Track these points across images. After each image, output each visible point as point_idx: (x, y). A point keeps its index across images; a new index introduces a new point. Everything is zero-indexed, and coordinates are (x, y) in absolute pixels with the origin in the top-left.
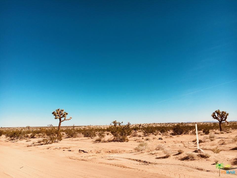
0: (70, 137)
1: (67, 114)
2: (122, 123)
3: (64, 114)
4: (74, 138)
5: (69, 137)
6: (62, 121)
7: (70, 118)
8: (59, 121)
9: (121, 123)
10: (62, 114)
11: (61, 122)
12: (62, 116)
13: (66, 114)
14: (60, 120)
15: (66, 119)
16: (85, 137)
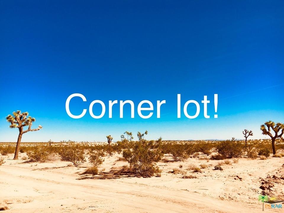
0: (34, 162)
1: (33, 120)
2: (146, 133)
3: (28, 121)
4: (42, 162)
5: (31, 161)
6: (24, 132)
7: (39, 128)
8: (19, 133)
9: (143, 135)
10: (23, 120)
11: (22, 133)
12: (23, 123)
13: (30, 120)
14: (20, 129)
15: (31, 129)
16: (62, 160)
